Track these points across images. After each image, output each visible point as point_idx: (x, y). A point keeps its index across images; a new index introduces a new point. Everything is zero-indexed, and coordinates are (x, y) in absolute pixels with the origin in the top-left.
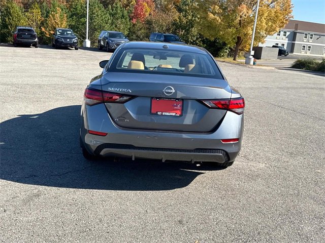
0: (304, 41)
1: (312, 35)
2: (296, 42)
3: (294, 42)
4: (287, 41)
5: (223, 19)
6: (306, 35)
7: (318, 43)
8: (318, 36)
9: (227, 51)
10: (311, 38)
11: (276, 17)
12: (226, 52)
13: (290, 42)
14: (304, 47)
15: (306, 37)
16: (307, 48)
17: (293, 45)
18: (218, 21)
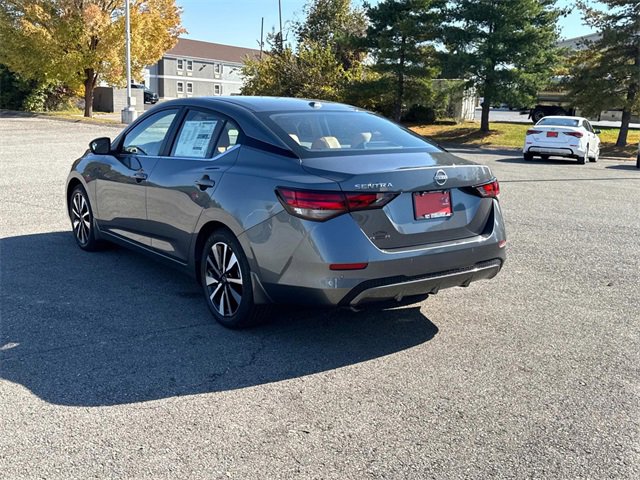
0: (180, 73)
1: (190, 63)
2: (165, 77)
3: (161, 77)
4: (149, 75)
5: (56, 33)
6: (180, 62)
7: (202, 77)
8: (201, 65)
9: (41, 98)
10: (190, 68)
11: (156, 29)
12: (40, 100)
13: (154, 76)
14: (181, 85)
15: (181, 67)
16: (185, 87)
17: (160, 82)
18: (45, 38)
